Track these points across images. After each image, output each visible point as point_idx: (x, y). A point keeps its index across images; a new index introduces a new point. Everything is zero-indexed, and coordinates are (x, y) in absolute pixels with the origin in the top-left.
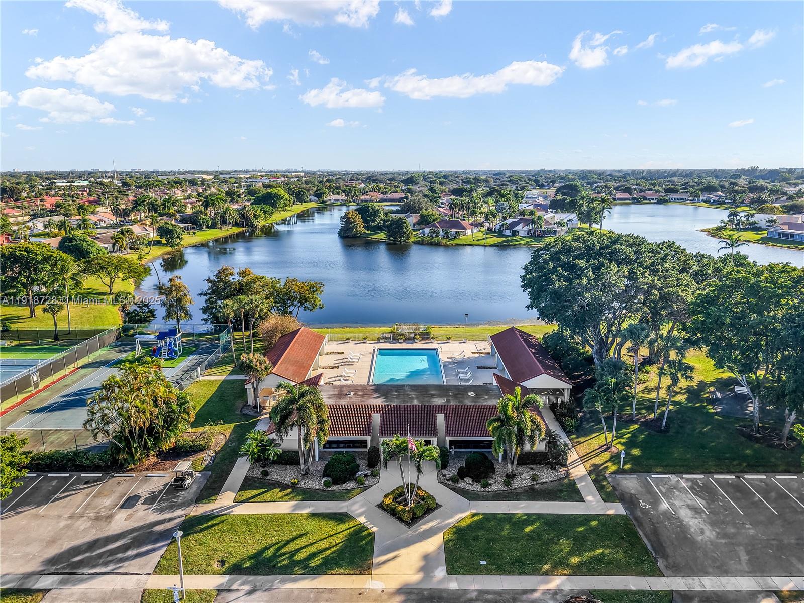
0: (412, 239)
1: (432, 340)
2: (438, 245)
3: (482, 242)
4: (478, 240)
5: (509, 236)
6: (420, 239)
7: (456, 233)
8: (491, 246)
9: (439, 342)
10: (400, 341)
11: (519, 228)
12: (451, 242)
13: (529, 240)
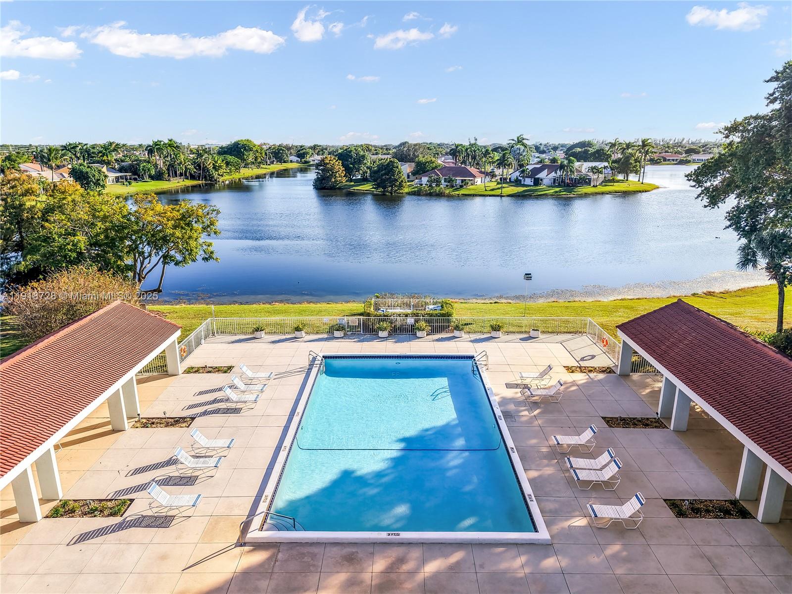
0: (406, 190)
1: (456, 333)
2: (440, 195)
3: (498, 192)
4: (493, 190)
5: (531, 186)
6: (416, 189)
7: (462, 182)
8: (508, 196)
9: (474, 337)
10: (382, 334)
11: (543, 175)
12: (457, 193)
13: (557, 189)
